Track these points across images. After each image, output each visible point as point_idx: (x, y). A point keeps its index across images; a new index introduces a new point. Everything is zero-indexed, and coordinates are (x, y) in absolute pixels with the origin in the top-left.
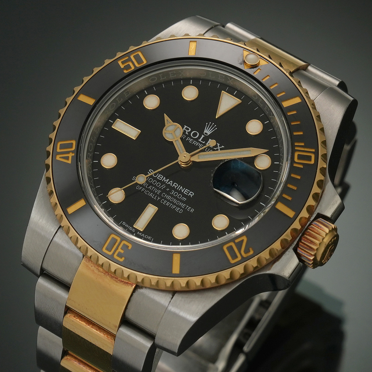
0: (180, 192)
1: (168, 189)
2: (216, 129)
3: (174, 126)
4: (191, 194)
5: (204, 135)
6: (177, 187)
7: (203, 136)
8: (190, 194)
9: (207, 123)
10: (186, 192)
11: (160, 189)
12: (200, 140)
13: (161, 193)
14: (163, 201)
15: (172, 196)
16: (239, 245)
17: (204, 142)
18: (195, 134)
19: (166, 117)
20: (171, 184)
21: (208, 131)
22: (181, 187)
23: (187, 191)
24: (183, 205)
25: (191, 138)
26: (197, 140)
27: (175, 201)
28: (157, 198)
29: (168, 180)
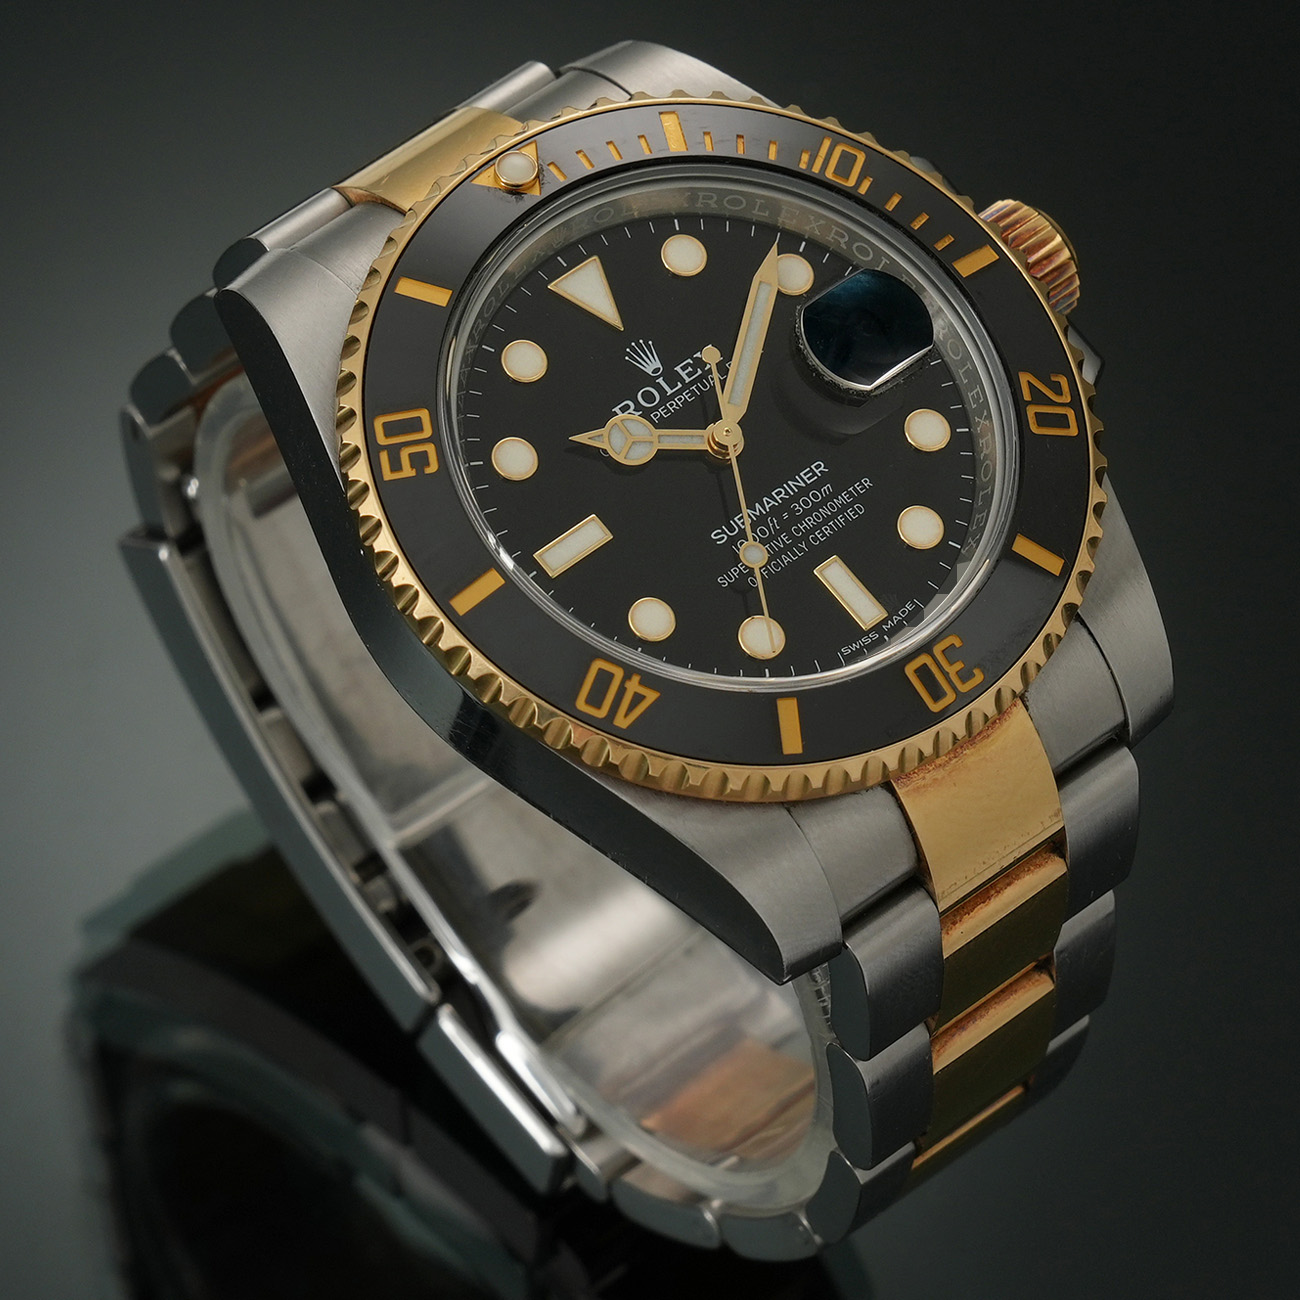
0: (803, 492)
1: (786, 516)
2: (650, 342)
3: (614, 431)
4: (819, 468)
5: (658, 377)
6: (787, 493)
7: (660, 380)
8: (817, 471)
9: (627, 358)
10: (809, 479)
11: (778, 533)
12: (670, 392)
13: (791, 536)
14: (816, 539)
15: (807, 513)
16: (1039, 398)
17: (680, 385)
18: (648, 397)
19: (581, 438)
20: (773, 503)
21: (651, 365)
22: (789, 482)
23: (805, 474)
24: (843, 499)
25: (656, 408)
26: (665, 398)
27: (825, 511)
28: (801, 550)
29: (757, 504)
